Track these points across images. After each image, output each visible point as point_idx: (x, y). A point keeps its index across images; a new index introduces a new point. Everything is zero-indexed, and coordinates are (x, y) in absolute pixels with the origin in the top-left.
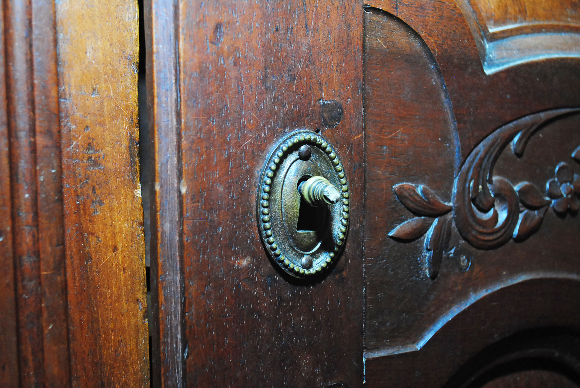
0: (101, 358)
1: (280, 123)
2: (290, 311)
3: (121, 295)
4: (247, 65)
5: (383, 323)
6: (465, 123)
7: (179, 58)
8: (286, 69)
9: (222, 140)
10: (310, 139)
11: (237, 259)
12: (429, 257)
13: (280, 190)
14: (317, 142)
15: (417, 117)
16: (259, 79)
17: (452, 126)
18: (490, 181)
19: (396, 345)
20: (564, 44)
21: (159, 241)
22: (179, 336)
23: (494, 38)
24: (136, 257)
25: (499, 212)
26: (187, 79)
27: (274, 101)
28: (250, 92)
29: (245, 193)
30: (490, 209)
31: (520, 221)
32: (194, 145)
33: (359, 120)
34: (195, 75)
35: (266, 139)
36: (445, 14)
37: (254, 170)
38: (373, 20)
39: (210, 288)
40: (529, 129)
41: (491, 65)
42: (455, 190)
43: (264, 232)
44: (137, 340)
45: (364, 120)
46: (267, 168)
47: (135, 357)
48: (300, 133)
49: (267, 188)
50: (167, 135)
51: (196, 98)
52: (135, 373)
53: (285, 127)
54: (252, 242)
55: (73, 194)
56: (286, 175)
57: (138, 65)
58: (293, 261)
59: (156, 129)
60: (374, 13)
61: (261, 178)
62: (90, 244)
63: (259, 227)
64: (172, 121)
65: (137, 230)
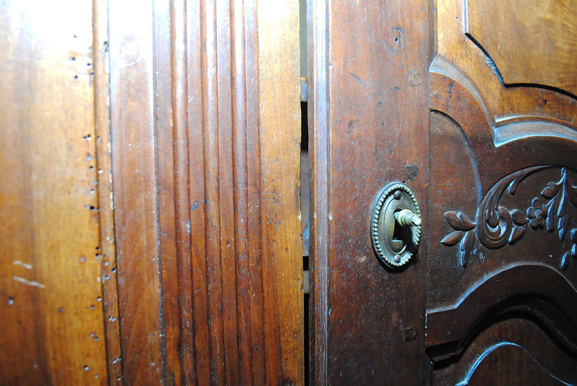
0: (278, 312)
1: (384, 178)
2: (387, 288)
3: (290, 276)
4: (366, 145)
5: (436, 293)
6: (484, 175)
7: (329, 142)
8: (388, 146)
9: (352, 189)
10: (401, 187)
11: (359, 258)
12: (463, 254)
13: (384, 217)
14: (405, 189)
15: (458, 173)
16: (373, 153)
17: (477, 177)
18: (497, 210)
19: (444, 305)
20: (537, 128)
21: (316, 247)
22: (326, 302)
23: (498, 125)
24: (298, 254)
25: (501, 228)
26: (334, 153)
27: (381, 165)
28: (368, 161)
29: (364, 219)
30: (497, 226)
31: (512, 232)
32: (337, 192)
33: (426, 175)
34: (338, 151)
35: (376, 187)
36: (474, 113)
37: (369, 205)
38: (434, 117)
39: (344, 274)
40: (519, 179)
41: (498, 142)
42: (477, 215)
43: (374, 242)
44: (298, 301)
45: (429, 176)
46: (377, 204)
47: (296, 311)
48: (395, 184)
49: (377, 216)
50: (321, 186)
51: (339, 164)
52: (296, 320)
53: (386, 181)
54: (367, 247)
55: (265, 219)
56: (387, 208)
57: (300, 144)
58: (390, 258)
59: (315, 182)
60: (435, 113)
61: (373, 211)
62: (273, 247)
63: (371, 239)
64: (324, 178)
65: (299, 239)
